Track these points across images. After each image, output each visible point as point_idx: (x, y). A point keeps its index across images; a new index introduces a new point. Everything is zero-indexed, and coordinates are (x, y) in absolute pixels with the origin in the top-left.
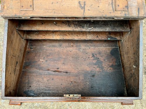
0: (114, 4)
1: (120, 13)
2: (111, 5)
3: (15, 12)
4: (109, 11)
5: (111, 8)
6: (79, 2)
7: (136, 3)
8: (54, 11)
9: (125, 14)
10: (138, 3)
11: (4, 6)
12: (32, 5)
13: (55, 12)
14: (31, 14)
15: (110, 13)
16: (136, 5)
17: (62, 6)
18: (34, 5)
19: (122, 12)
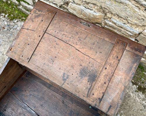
0: (91, 90)
1: (92, 101)
2: (88, 90)
3: (16, 57)
4: (84, 95)
5: (87, 93)
6: (64, 74)
7: (111, 100)
8: (42, 70)
9: (96, 105)
10: (113, 101)
11: (12, 49)
12: (29, 58)
13: (42, 72)
14: (25, 64)
15: (84, 96)
16: (110, 101)
17: (50, 70)
18: (31, 59)
19: (94, 101)
